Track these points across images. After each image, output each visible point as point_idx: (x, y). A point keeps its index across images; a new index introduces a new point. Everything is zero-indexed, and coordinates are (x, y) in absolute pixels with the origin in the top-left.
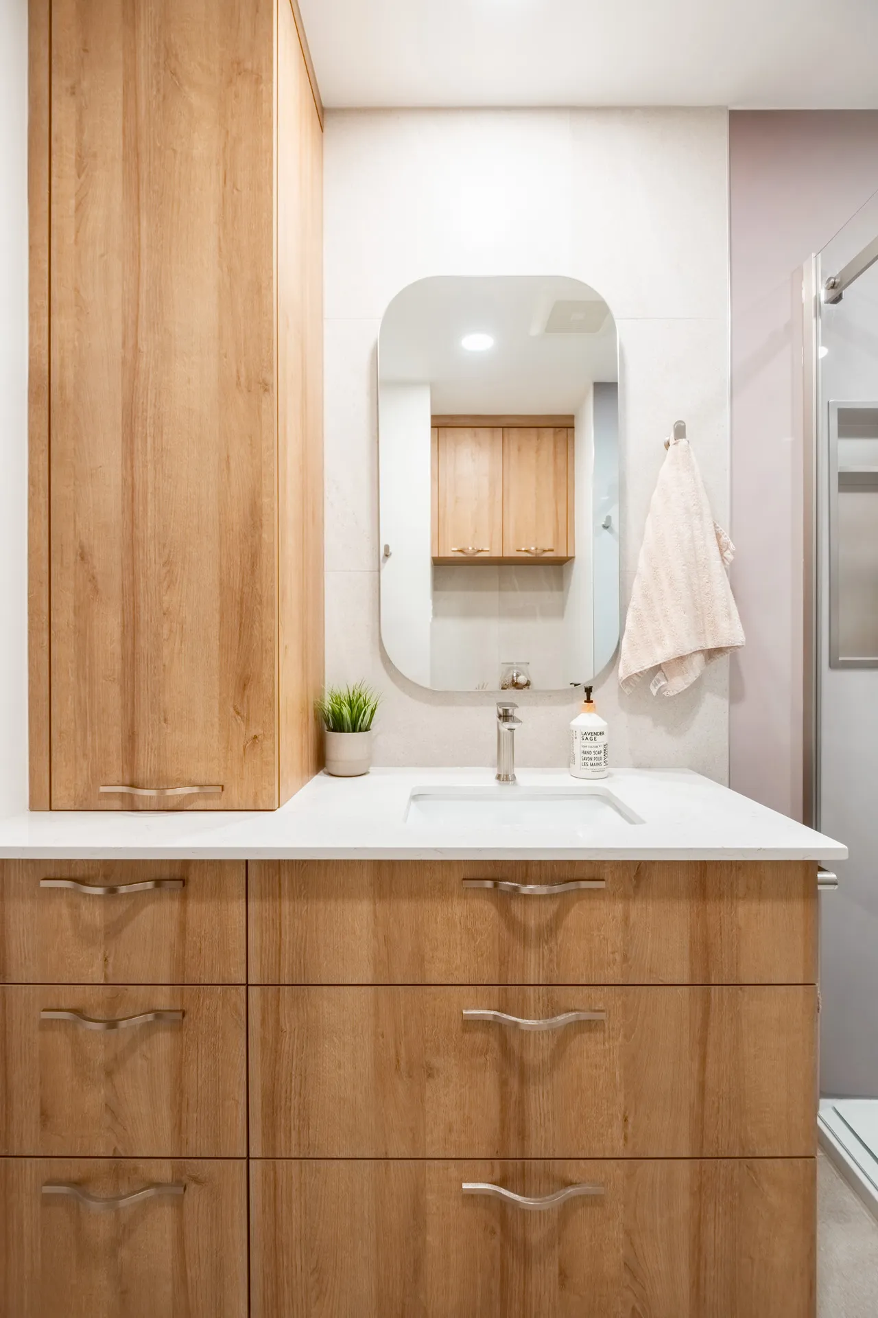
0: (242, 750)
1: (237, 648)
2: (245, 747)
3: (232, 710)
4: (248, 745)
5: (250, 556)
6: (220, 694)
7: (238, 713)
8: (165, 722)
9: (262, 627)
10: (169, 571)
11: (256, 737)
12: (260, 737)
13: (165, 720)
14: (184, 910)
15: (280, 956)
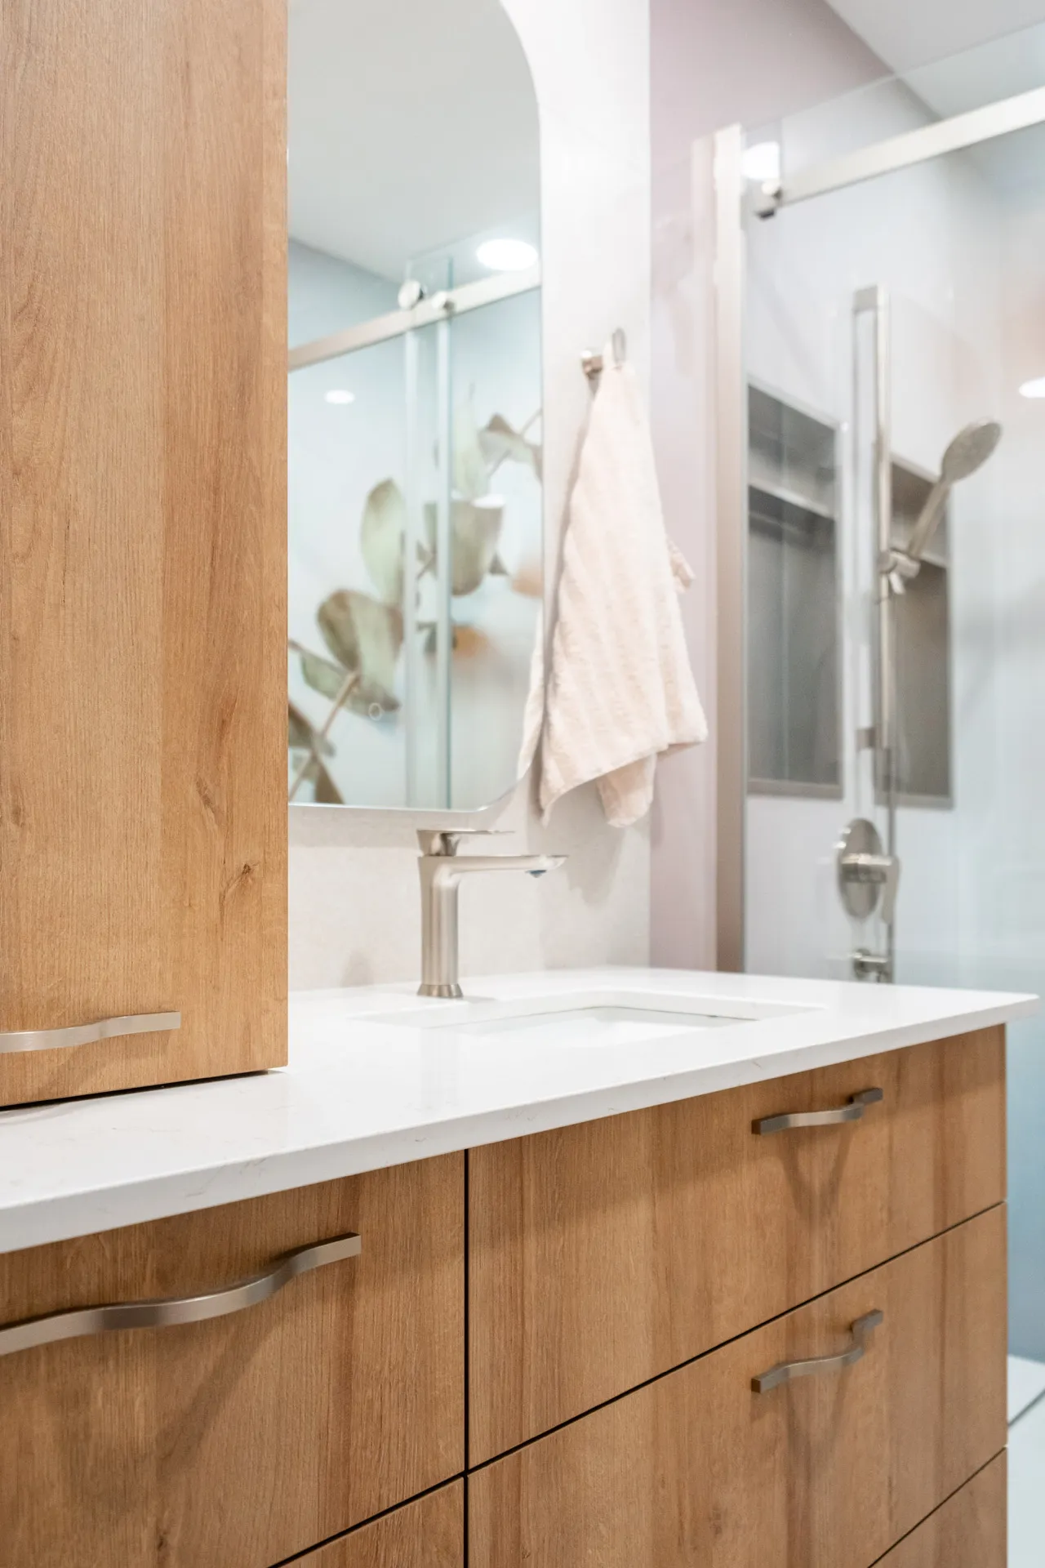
0: (217, 906)
1: (204, 615)
2: (222, 897)
3: (192, 790)
4: (231, 890)
5: (235, 365)
6: (166, 743)
7: (207, 801)
8: (17, 822)
9: (261, 566)
10: (30, 340)
11: (247, 870)
12: (257, 868)
13: (17, 813)
14: (348, 1323)
15: (522, 1382)
